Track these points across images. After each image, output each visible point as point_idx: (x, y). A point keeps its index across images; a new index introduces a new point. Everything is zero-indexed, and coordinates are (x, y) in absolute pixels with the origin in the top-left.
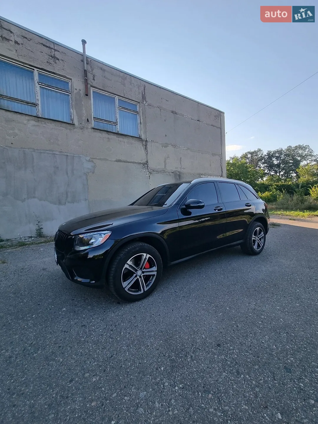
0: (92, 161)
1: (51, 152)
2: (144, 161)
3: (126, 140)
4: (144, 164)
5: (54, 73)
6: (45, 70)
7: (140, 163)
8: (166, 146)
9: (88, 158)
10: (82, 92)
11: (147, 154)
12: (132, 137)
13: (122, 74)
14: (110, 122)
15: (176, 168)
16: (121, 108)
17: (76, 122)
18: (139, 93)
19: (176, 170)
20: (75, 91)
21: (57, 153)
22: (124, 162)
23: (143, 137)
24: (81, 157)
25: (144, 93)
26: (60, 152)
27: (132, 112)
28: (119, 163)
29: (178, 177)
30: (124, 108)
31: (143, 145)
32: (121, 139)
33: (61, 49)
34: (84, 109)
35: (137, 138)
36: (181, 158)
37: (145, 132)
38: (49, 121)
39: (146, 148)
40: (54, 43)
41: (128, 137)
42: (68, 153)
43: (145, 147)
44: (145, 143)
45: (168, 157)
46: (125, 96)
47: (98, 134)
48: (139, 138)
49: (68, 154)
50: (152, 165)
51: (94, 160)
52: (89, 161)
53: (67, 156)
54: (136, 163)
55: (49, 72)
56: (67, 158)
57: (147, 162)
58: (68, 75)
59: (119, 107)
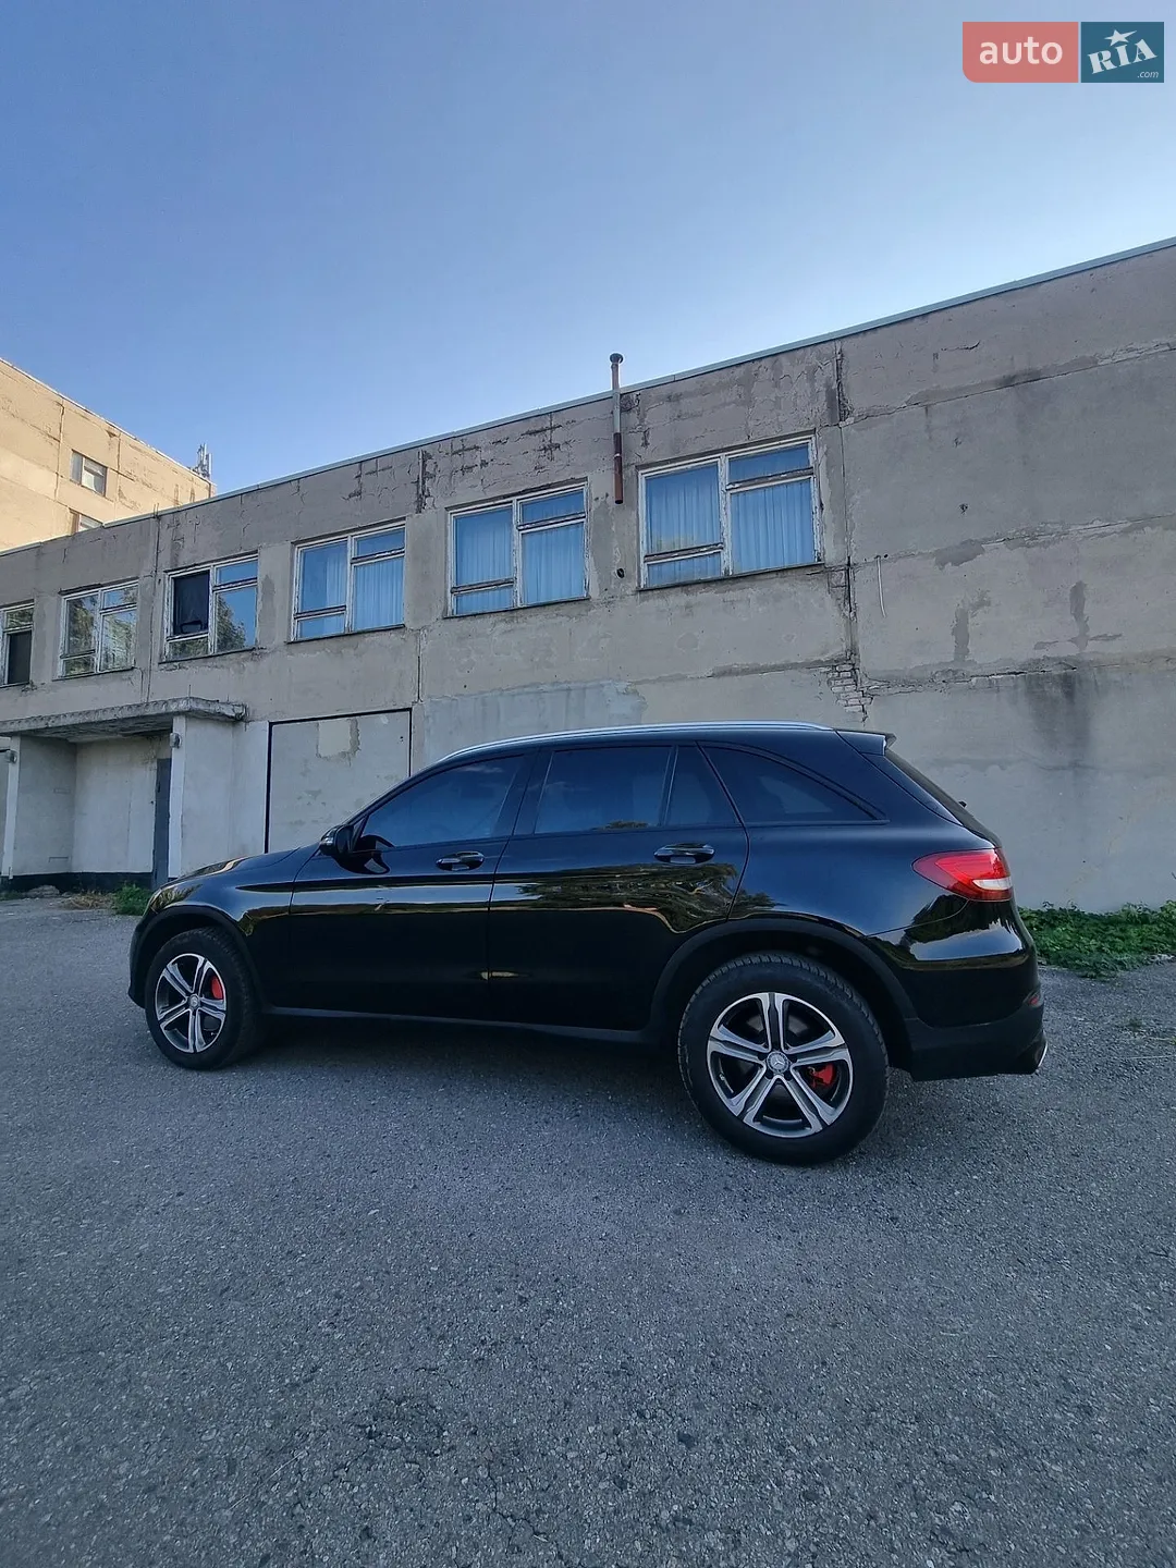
0: (635, 692)
1: (534, 689)
2: (838, 650)
3: (752, 591)
4: (833, 664)
5: (549, 486)
6: (532, 490)
7: (819, 663)
8: (966, 553)
9: (622, 686)
10: (611, 500)
11: (852, 621)
12: (780, 574)
14: (696, 550)
15: (1041, 645)
16: (737, 485)
17: (594, 593)
18: (815, 395)
19: (1040, 654)
20: (595, 505)
21: (546, 687)
22: (745, 672)
23: (831, 557)
24: (602, 686)
25: (835, 386)
26: (553, 684)
28: (726, 679)
29: (1056, 692)
30: (752, 481)
31: (831, 588)
32: (733, 594)
33: (567, 416)
34: (616, 543)
35: (799, 571)
37: (844, 534)
38: (533, 609)
39: (847, 598)
41: (762, 577)
42: (569, 683)
43: (841, 592)
44: (838, 577)
45: (981, 604)
46: (753, 438)
47: (655, 603)
48: (814, 567)
49: (571, 686)
50: (873, 660)
51: (639, 687)
52: (626, 693)
53: (569, 690)
54: (795, 666)
55: (539, 489)
56: (568, 696)
57: (853, 651)
58: (579, 473)
59: (731, 486)
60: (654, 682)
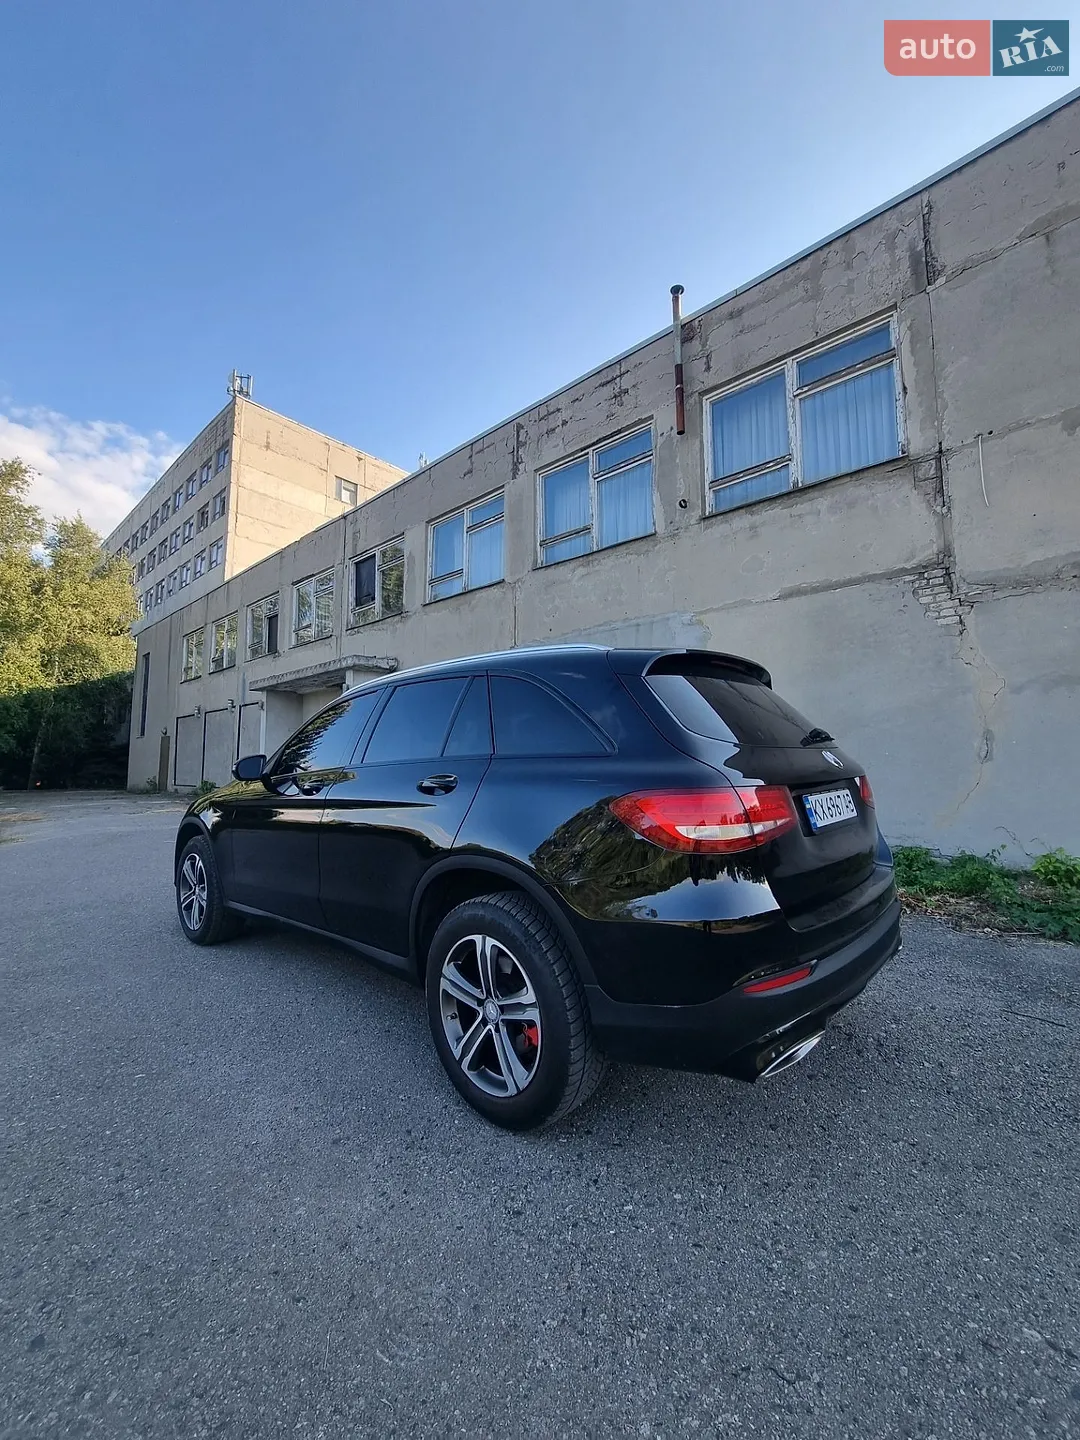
0: (700, 623)
1: (607, 627)
2: (928, 552)
3: (822, 502)
4: (921, 571)
5: (619, 432)
6: (605, 438)
7: (904, 571)
9: (686, 617)
11: (943, 520)
14: (763, 467)
16: (806, 389)
17: (660, 529)
18: (895, 265)
20: (660, 440)
21: (619, 624)
22: (815, 590)
23: (915, 449)
24: (668, 619)
25: (921, 246)
26: (625, 620)
27: (861, 369)
28: (794, 600)
30: (824, 380)
31: (917, 482)
32: (802, 506)
33: (635, 360)
34: (680, 475)
37: (933, 416)
38: (606, 552)
39: (940, 491)
41: (834, 483)
42: (639, 618)
43: (930, 487)
44: (932, 466)
46: (822, 334)
47: (719, 528)
49: (640, 621)
50: (970, 561)
51: (702, 617)
52: (690, 624)
53: (638, 625)
54: (872, 578)
55: (612, 435)
56: (638, 630)
57: (947, 551)
58: (645, 412)
59: (799, 391)
60: (717, 610)
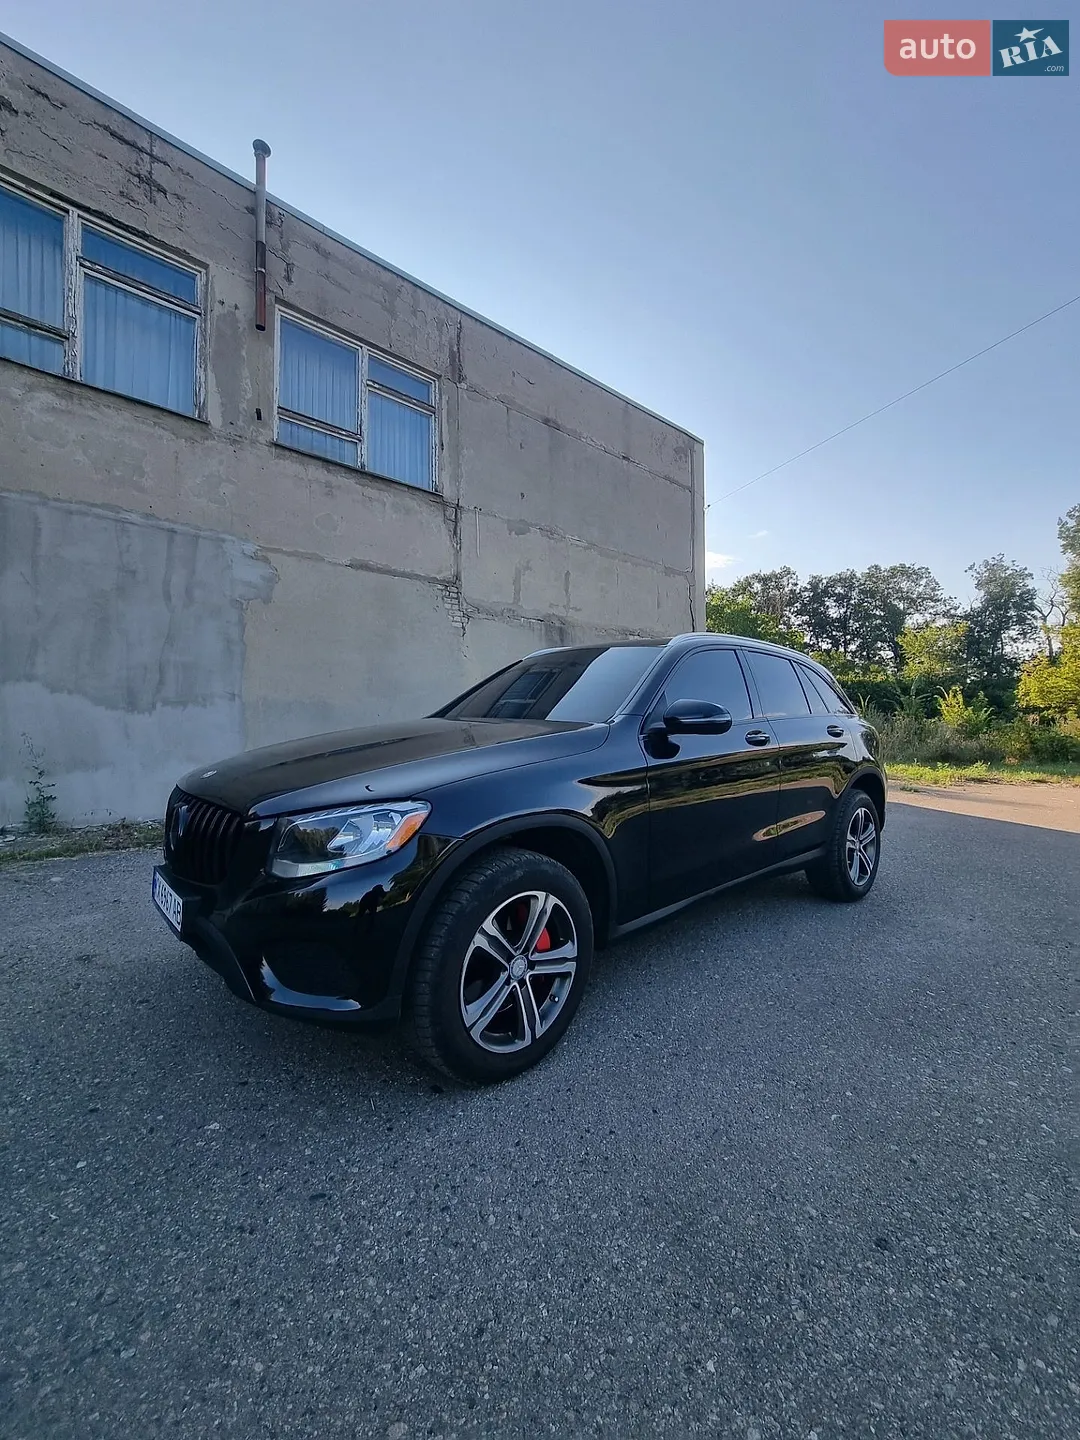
0: (266, 560)
1: (111, 514)
2: (448, 574)
3: (389, 497)
4: (446, 584)
5: (144, 236)
6: (110, 220)
7: (433, 581)
8: (521, 528)
9: (250, 548)
10: (245, 315)
11: (458, 552)
12: (411, 490)
13: (386, 277)
14: (337, 430)
15: (552, 606)
16: (376, 386)
17: (214, 417)
18: (441, 346)
19: (551, 611)
20: (219, 310)
21: (134, 517)
22: (379, 571)
23: (447, 492)
24: (223, 541)
25: (455, 349)
26: (147, 516)
27: (414, 404)
28: (363, 573)
29: (557, 637)
30: (390, 390)
31: (446, 519)
32: (372, 491)
33: (178, 160)
34: (246, 373)
35: (425, 495)
36: (568, 573)
37: (456, 478)
38: (112, 399)
39: (455, 533)
40: (153, 134)
41: (396, 486)
42: (175, 523)
43: (451, 525)
44: (453, 512)
45: (528, 568)
46: (394, 350)
47: (290, 466)
48: (435, 496)
49: (176, 527)
50: (470, 588)
51: (270, 555)
52: (254, 557)
53: (173, 531)
54: (418, 577)
55: (126, 228)
56: (171, 541)
57: (458, 577)
58: (197, 252)
59: (371, 383)
60: (289, 554)
